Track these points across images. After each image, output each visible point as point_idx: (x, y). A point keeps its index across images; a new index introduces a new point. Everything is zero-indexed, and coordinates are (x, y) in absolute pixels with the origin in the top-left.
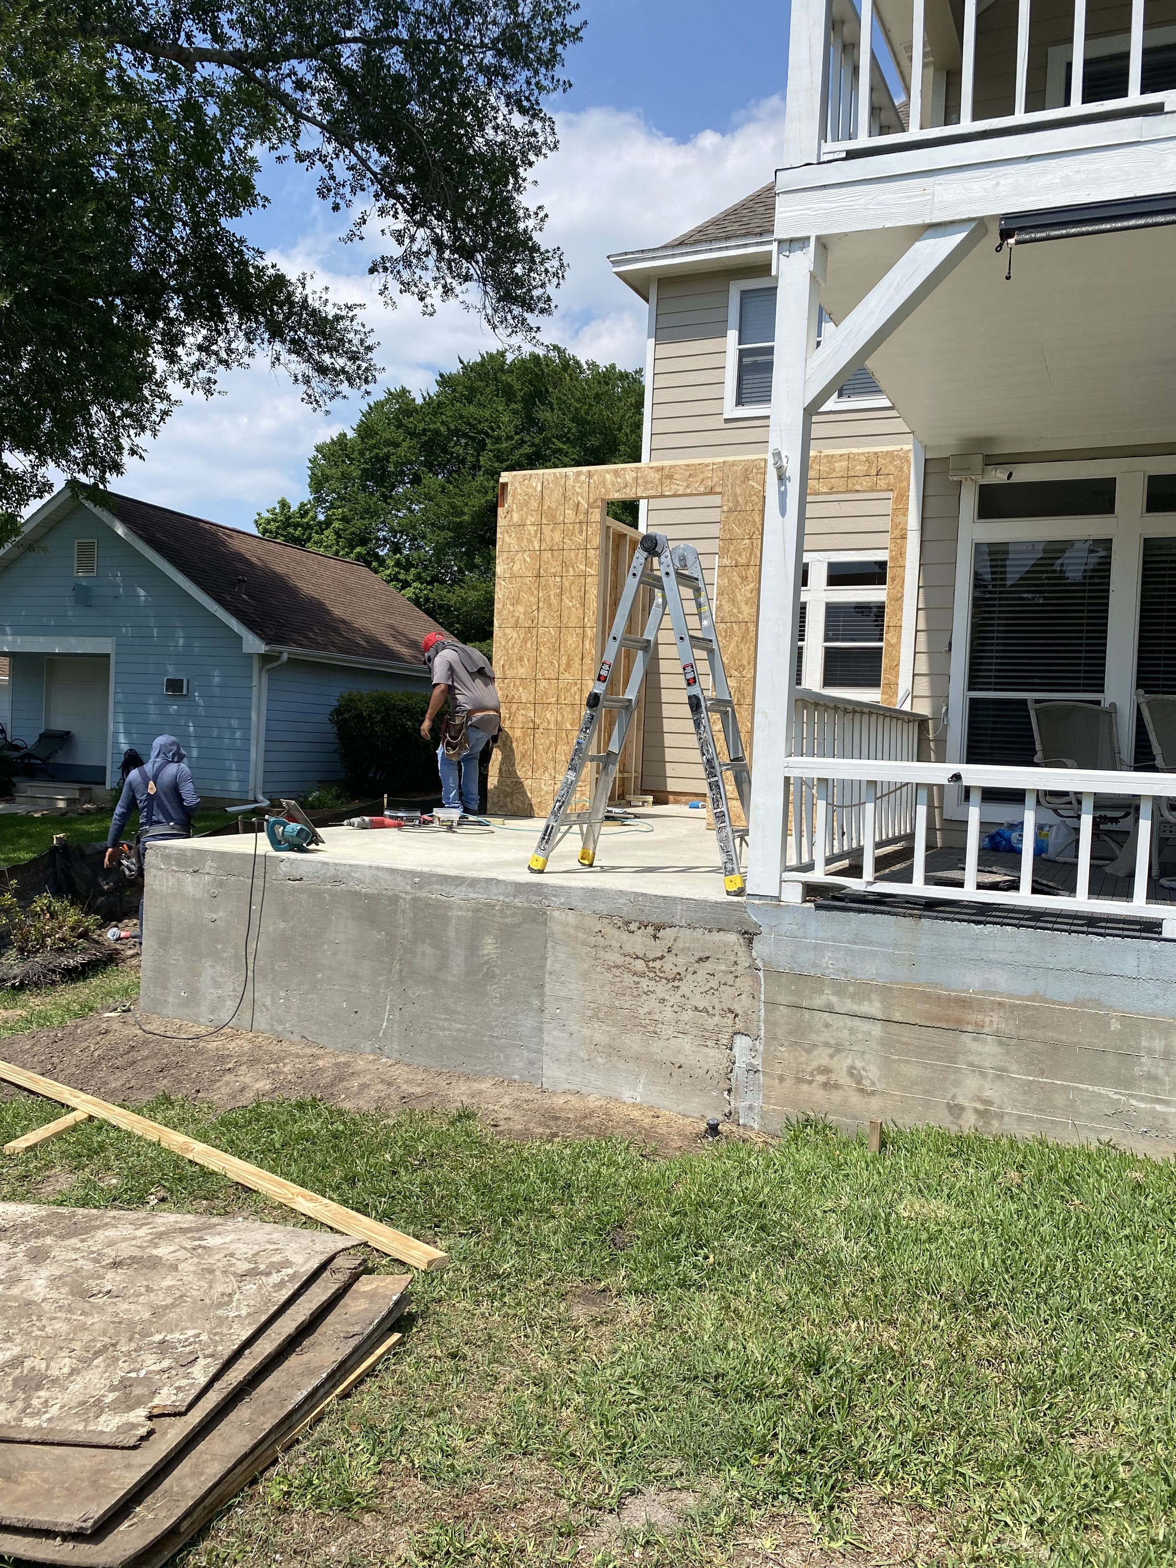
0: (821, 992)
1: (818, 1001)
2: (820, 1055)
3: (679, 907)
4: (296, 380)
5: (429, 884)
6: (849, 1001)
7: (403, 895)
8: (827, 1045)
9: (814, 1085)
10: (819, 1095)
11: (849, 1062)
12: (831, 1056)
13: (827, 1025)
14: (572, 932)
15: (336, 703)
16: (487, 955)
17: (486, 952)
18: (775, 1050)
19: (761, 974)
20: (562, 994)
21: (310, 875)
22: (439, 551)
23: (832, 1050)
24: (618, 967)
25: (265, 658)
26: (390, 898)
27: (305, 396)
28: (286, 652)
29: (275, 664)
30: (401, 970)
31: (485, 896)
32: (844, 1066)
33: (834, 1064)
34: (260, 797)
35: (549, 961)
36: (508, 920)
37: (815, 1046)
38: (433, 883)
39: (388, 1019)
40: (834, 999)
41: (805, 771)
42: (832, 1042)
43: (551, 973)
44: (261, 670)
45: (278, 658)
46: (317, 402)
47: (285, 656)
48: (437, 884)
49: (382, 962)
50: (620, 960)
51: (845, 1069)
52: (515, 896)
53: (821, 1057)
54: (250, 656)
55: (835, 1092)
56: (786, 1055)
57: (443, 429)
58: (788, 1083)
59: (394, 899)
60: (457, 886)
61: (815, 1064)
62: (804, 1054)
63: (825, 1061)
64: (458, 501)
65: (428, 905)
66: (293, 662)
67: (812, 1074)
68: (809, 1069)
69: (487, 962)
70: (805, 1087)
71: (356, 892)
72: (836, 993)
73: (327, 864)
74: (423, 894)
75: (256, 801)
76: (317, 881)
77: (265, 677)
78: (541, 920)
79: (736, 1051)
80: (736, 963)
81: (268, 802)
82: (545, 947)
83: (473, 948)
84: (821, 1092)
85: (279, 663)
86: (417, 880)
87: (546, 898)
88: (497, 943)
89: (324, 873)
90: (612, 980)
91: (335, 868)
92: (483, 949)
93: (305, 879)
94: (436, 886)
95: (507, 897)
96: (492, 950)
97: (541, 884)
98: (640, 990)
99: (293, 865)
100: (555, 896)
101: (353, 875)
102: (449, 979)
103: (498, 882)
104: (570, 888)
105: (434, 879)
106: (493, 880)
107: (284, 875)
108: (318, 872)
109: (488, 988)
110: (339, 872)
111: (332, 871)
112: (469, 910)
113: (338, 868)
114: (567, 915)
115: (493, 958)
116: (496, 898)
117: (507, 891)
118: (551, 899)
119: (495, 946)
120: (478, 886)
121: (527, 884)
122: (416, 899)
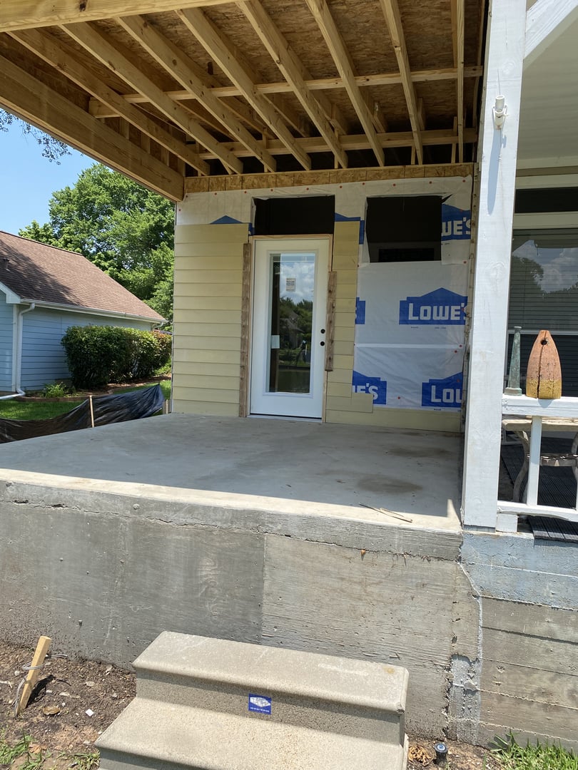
0: (542, 619)
1: (540, 628)
2: (540, 679)
3: (397, 536)
4: (40, 142)
5: (148, 509)
6: (570, 629)
7: (124, 519)
8: (547, 670)
9: (534, 705)
10: (541, 715)
11: (570, 686)
12: (552, 680)
13: (548, 651)
14: (290, 557)
15: (66, 334)
16: (206, 576)
17: (204, 573)
18: (494, 672)
19: (480, 601)
20: (279, 614)
21: (35, 498)
22: (123, 250)
23: (551, 675)
24: (334, 590)
25: (21, 307)
26: (111, 521)
27: (44, 152)
28: (34, 303)
29: (26, 311)
30: (123, 587)
31: (203, 522)
32: (565, 689)
33: (555, 687)
34: (19, 390)
35: (266, 584)
36: (226, 545)
37: (535, 670)
38: (152, 509)
39: (111, 630)
40: (555, 627)
41: (523, 409)
42: (553, 666)
43: (268, 595)
44: (18, 315)
45: (29, 307)
46: (52, 156)
47: (33, 306)
48: (156, 510)
49: (105, 579)
50: (337, 585)
51: (565, 693)
52: (232, 522)
53: (543, 681)
54: (11, 305)
55: (555, 713)
56: (505, 677)
57: (125, 186)
58: (507, 703)
59: (115, 522)
60: (175, 512)
61: (535, 686)
62: (523, 676)
63: (545, 684)
64: (134, 225)
65: (147, 529)
66: (38, 309)
67: (532, 695)
68: (529, 691)
69: (205, 583)
70: (525, 707)
71: (78, 514)
72: (557, 621)
73: (50, 488)
74: (143, 518)
75: (16, 393)
76: (42, 504)
77: (21, 318)
78: (258, 545)
79: (454, 672)
80: (455, 590)
81: (24, 393)
82: (263, 571)
83: (192, 570)
84: (542, 713)
85: (29, 309)
86: (136, 505)
87: (263, 524)
88: (215, 565)
89: (49, 496)
90: (329, 603)
91: (59, 493)
92: (201, 571)
93: (30, 501)
94: (155, 512)
95: (225, 523)
96: (210, 571)
97: (258, 511)
98: (358, 612)
99: (19, 489)
100: (272, 523)
101: (76, 499)
102: (169, 597)
103: (216, 509)
104: (287, 516)
105: (153, 505)
106: (211, 507)
107: (11, 498)
108: (42, 496)
109: (207, 606)
110: (62, 497)
111: (55, 494)
112: (187, 535)
113: (61, 492)
114: (284, 541)
115: (211, 579)
116: (214, 524)
117: (225, 518)
118: (268, 526)
119: (214, 568)
120: (197, 512)
121: (244, 511)
122: (135, 523)
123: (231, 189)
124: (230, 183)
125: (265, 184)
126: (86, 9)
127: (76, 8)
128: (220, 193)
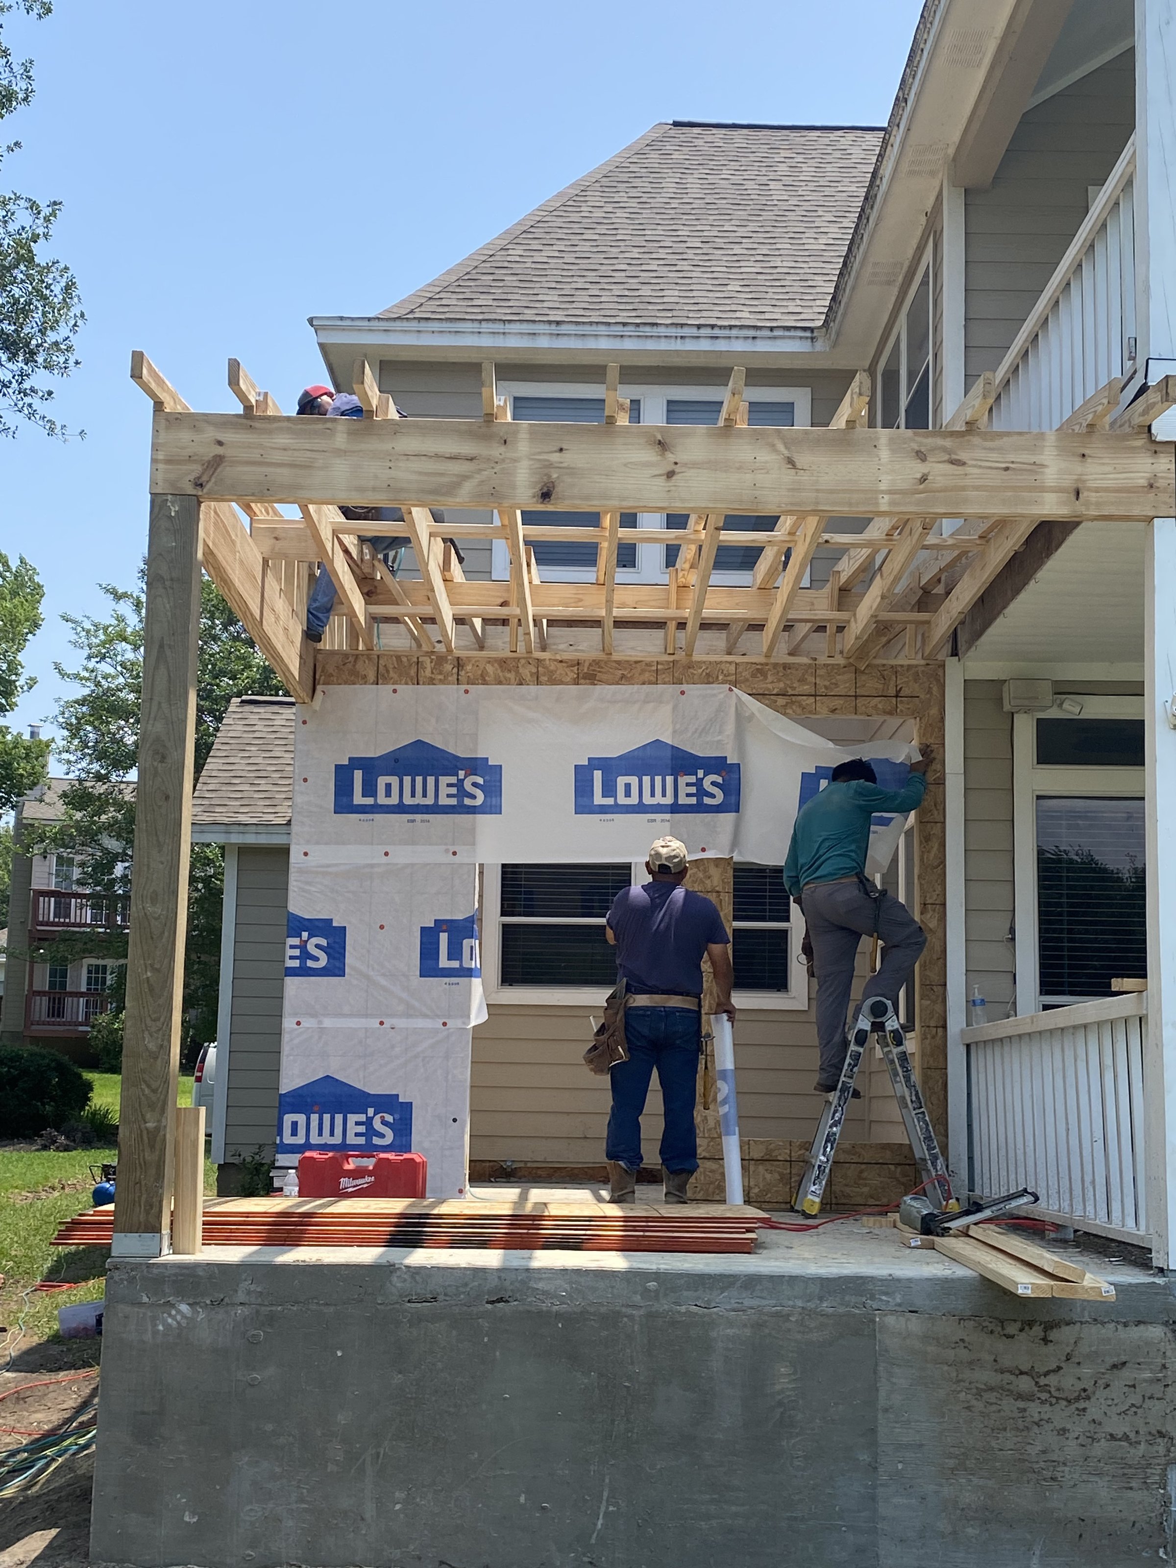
5: (672, 1289)
7: (629, 1311)
14: (917, 1345)
16: (782, 1391)
17: (778, 1387)
20: (905, 1440)
21: (451, 1290)
24: (992, 1390)
26: (604, 1318)
30: (628, 1432)
31: (771, 1303)
35: (882, 1394)
36: (813, 1336)
38: (681, 1288)
39: (608, 1510)
43: (886, 1410)
48: (688, 1289)
49: (592, 1422)
50: (995, 1379)
52: (821, 1299)
59: (611, 1319)
60: (723, 1289)
65: (673, 1323)
69: (780, 1403)
71: (540, 1311)
73: (482, 1270)
74: (664, 1305)
78: (867, 1331)
79: (1172, 1488)
80: (1164, 1367)
82: (875, 1372)
83: (755, 1384)
86: (651, 1285)
87: (872, 1297)
88: (795, 1373)
89: (480, 1285)
90: (984, 1410)
91: (499, 1277)
92: (774, 1384)
93: (441, 1297)
94: (685, 1293)
95: (809, 1301)
96: (788, 1383)
97: (862, 1277)
98: (1028, 1419)
99: (417, 1278)
100: (886, 1294)
101: (535, 1286)
102: (716, 1436)
103: (793, 1280)
104: (910, 1280)
105: (682, 1282)
106: (784, 1276)
107: (401, 1296)
108: (466, 1285)
109: (784, 1443)
110: (507, 1283)
111: (493, 1282)
112: (745, 1326)
113: (503, 1275)
114: (908, 1320)
115: (789, 1396)
116: (791, 1303)
117: (808, 1291)
118: (881, 1300)
119: (793, 1377)
120: (758, 1287)
121: (840, 1278)
122: (651, 1316)
123: (431, 682)
124: (428, 671)
125: (511, 676)
126: (552, 502)
127: (534, 497)
128: (406, 690)
